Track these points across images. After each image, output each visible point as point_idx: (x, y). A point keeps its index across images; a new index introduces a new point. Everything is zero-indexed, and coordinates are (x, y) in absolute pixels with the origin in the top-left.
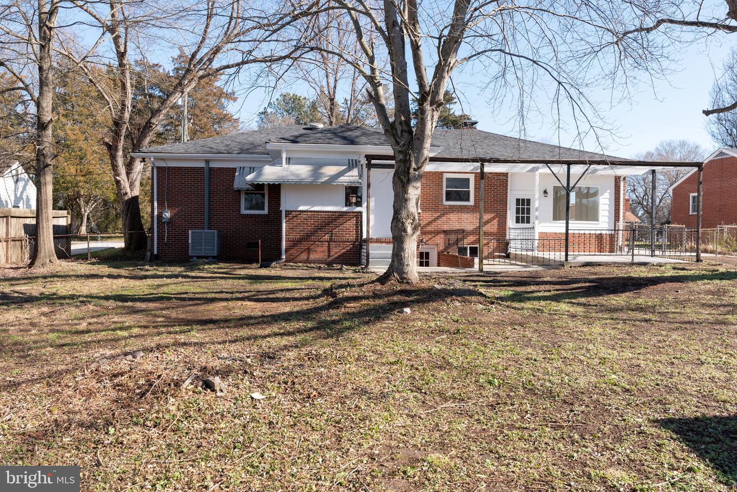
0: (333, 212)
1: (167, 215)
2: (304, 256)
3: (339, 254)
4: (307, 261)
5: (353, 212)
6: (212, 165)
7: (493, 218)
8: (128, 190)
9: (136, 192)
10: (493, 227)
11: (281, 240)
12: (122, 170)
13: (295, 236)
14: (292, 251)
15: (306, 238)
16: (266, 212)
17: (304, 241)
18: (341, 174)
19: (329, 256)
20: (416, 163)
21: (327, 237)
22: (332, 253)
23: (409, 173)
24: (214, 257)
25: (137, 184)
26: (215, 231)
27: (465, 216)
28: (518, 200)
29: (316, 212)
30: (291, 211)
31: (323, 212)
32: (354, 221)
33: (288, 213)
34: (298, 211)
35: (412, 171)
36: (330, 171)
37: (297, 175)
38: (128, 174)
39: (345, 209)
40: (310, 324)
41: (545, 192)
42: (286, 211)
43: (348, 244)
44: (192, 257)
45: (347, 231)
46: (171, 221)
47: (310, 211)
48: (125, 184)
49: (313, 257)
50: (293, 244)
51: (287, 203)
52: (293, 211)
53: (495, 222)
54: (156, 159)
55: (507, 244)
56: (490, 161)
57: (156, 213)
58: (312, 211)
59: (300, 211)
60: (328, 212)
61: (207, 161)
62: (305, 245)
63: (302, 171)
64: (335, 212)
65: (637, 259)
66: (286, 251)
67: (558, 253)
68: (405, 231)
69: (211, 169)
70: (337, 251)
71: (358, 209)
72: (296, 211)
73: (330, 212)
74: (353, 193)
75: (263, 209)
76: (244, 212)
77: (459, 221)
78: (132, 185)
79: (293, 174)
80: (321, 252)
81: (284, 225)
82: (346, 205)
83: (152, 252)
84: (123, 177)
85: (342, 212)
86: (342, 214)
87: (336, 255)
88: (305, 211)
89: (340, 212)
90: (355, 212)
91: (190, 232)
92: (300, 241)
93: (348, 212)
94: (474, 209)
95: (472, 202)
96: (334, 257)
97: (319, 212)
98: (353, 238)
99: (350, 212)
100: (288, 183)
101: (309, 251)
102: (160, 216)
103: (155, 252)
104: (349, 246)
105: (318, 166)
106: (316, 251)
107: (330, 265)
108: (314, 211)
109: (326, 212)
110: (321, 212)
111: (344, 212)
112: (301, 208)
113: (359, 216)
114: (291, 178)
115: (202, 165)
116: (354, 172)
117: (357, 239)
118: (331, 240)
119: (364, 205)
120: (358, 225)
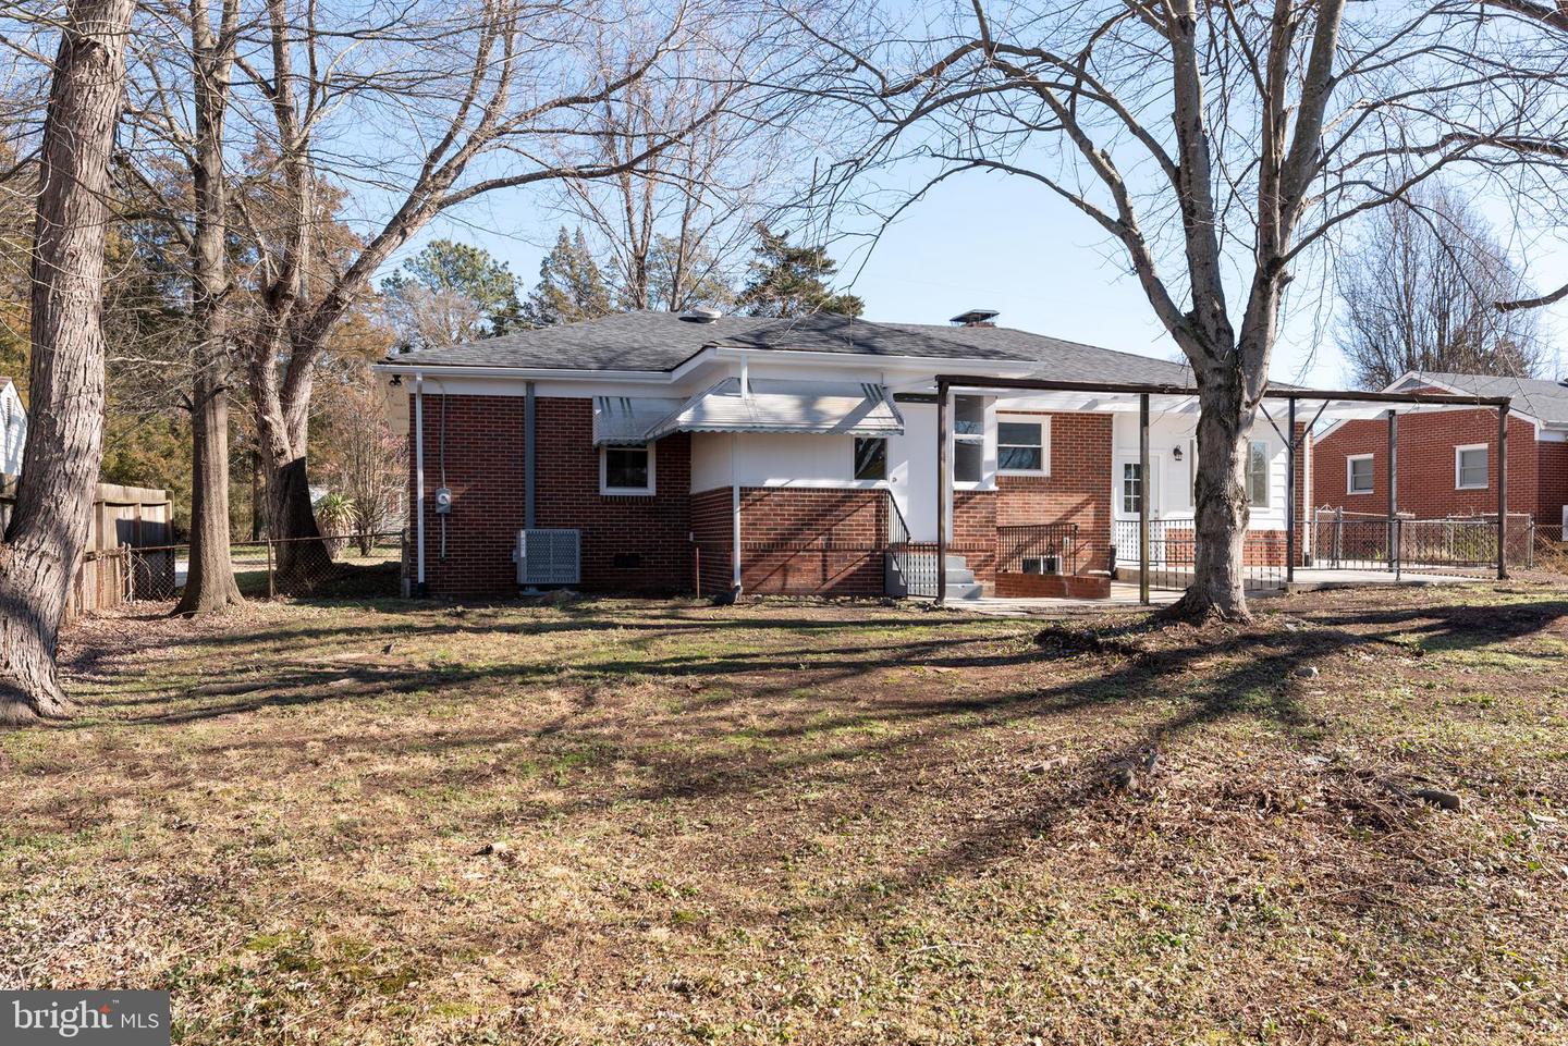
0: (832, 490)
1: (446, 497)
2: (775, 582)
3: (843, 575)
4: (782, 591)
5: (870, 491)
6: (541, 392)
7: (1087, 502)
8: (287, 446)
9: (301, 451)
10: (1085, 520)
11: (731, 546)
12: (275, 403)
13: (760, 539)
14: (752, 571)
15: (781, 543)
16: (650, 491)
17: (773, 552)
18: (858, 414)
19: (825, 580)
21: (821, 541)
22: (830, 574)
23: (1238, 412)
24: (571, 587)
25: (303, 432)
26: (576, 531)
27: (1035, 498)
28: (1128, 467)
29: (800, 489)
30: (751, 489)
31: (813, 490)
32: (872, 509)
33: (745, 491)
34: (765, 489)
35: (1243, 407)
36: (836, 407)
37: (777, 416)
38: (285, 409)
39: (855, 484)
41: (1177, 452)
42: (741, 489)
43: (861, 554)
44: (523, 587)
45: (857, 528)
46: (454, 511)
47: (787, 489)
49: (794, 581)
50: (756, 555)
52: (755, 489)
53: (1090, 510)
54: (429, 378)
55: (1113, 552)
56: (1161, 390)
58: (791, 489)
59: (769, 489)
60: (823, 490)
61: (530, 384)
62: (777, 558)
63: (782, 407)
64: (837, 490)
65: (1405, 577)
66: (742, 571)
69: (538, 400)
70: (840, 570)
71: (879, 484)
72: (760, 489)
73: (827, 490)
74: (871, 457)
75: (644, 485)
76: (606, 491)
77: (1026, 507)
78: (292, 431)
79: (769, 414)
80: (810, 571)
81: (738, 517)
82: (858, 477)
83: (414, 580)
84: (275, 416)
85: (849, 490)
86: (850, 495)
87: (838, 579)
88: (778, 489)
89: (845, 490)
90: (874, 491)
91: (523, 534)
92: (769, 549)
93: (861, 491)
94: (1053, 485)
95: (1046, 470)
96: (834, 582)
97: (804, 490)
98: (870, 542)
99: (866, 491)
100: (762, 431)
101: (785, 570)
102: (430, 501)
103: (421, 579)
104: (862, 560)
105: (809, 398)
106: (799, 570)
107: (829, 596)
108: (796, 489)
109: (818, 490)
110: (810, 490)
111: (853, 491)
112: (770, 483)
113: (882, 497)
114: (767, 421)
115: (519, 391)
116: (883, 409)
117: (878, 545)
118: (829, 548)
119: (891, 476)
120: (881, 516)
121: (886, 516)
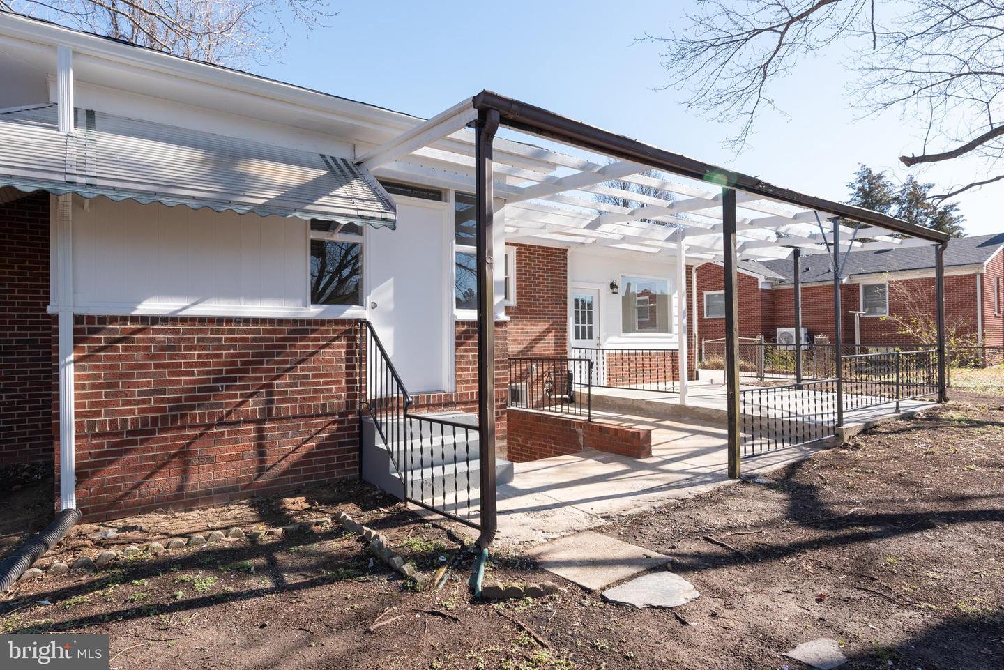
0: (272, 321)
2: (164, 482)
3: (294, 457)
5: (337, 322)
10: (547, 348)
14: (108, 474)
15: (169, 417)
19: (262, 470)
22: (272, 458)
28: (577, 299)
29: (211, 320)
30: (102, 320)
31: (237, 321)
32: (340, 348)
33: (86, 327)
34: (135, 319)
39: (314, 311)
41: (613, 286)
42: (78, 319)
43: (324, 421)
47: (184, 320)
49: (199, 479)
50: (112, 445)
52: (113, 319)
55: (571, 377)
56: (751, 188)
58: (192, 320)
59: (144, 319)
60: (255, 321)
62: (168, 440)
64: (280, 321)
66: (82, 475)
70: (288, 450)
71: (351, 312)
72: (124, 319)
73: (263, 321)
80: (232, 458)
81: (68, 375)
82: (316, 299)
85: (302, 321)
86: (301, 328)
87: (285, 464)
88: (165, 319)
89: (295, 321)
90: (343, 322)
92: (145, 430)
93: (323, 323)
95: (512, 301)
96: (277, 470)
97: (220, 320)
98: (337, 402)
99: (330, 322)
101: (184, 458)
104: (326, 429)
106: (210, 459)
108: (202, 320)
109: (247, 321)
110: (229, 320)
111: (309, 322)
112: (150, 307)
113: (355, 332)
116: (357, 189)
117: (350, 406)
118: (269, 414)
119: (368, 300)
120: (354, 360)
121: (362, 360)
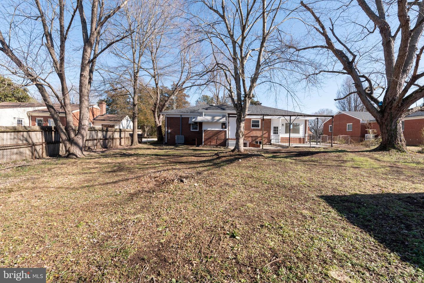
1: (170, 131)
2: (209, 144)
4: (210, 145)
6: (182, 116)
7: (267, 133)
8: (158, 124)
9: (161, 124)
10: (266, 135)
11: (202, 139)
12: (157, 118)
13: (206, 137)
14: (206, 142)
15: (210, 138)
16: (198, 130)
17: (209, 139)
18: (221, 119)
20: (243, 116)
21: (216, 138)
22: (217, 143)
23: (241, 119)
24: (183, 144)
25: (161, 122)
26: (183, 136)
27: (258, 132)
28: (274, 127)
29: (213, 130)
31: (215, 130)
32: (224, 133)
33: (205, 131)
35: (242, 118)
36: (217, 118)
37: (207, 119)
38: (158, 119)
39: (221, 130)
40: (211, 164)
41: (283, 125)
43: (222, 140)
44: (176, 143)
45: (222, 136)
46: (170, 133)
47: (211, 130)
48: (158, 122)
49: (212, 144)
50: (206, 140)
51: (204, 128)
55: (271, 140)
56: (266, 115)
57: (166, 130)
61: (181, 115)
63: (209, 118)
65: (312, 146)
66: (204, 142)
67: (286, 144)
68: (240, 136)
69: (182, 118)
70: (219, 142)
73: (217, 130)
74: (224, 125)
76: (192, 130)
77: (256, 133)
78: (159, 122)
80: (214, 142)
81: (203, 134)
82: (222, 128)
84: (157, 120)
86: (220, 131)
90: (224, 131)
91: (176, 136)
92: (208, 139)
94: (261, 130)
95: (260, 128)
100: (205, 122)
101: (210, 142)
102: (167, 131)
103: (166, 142)
105: (213, 117)
107: (217, 146)
112: (208, 129)
113: (226, 132)
114: (206, 120)
115: (179, 116)
116: (224, 118)
117: (225, 139)
118: (217, 139)
121: (226, 134)
